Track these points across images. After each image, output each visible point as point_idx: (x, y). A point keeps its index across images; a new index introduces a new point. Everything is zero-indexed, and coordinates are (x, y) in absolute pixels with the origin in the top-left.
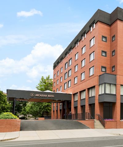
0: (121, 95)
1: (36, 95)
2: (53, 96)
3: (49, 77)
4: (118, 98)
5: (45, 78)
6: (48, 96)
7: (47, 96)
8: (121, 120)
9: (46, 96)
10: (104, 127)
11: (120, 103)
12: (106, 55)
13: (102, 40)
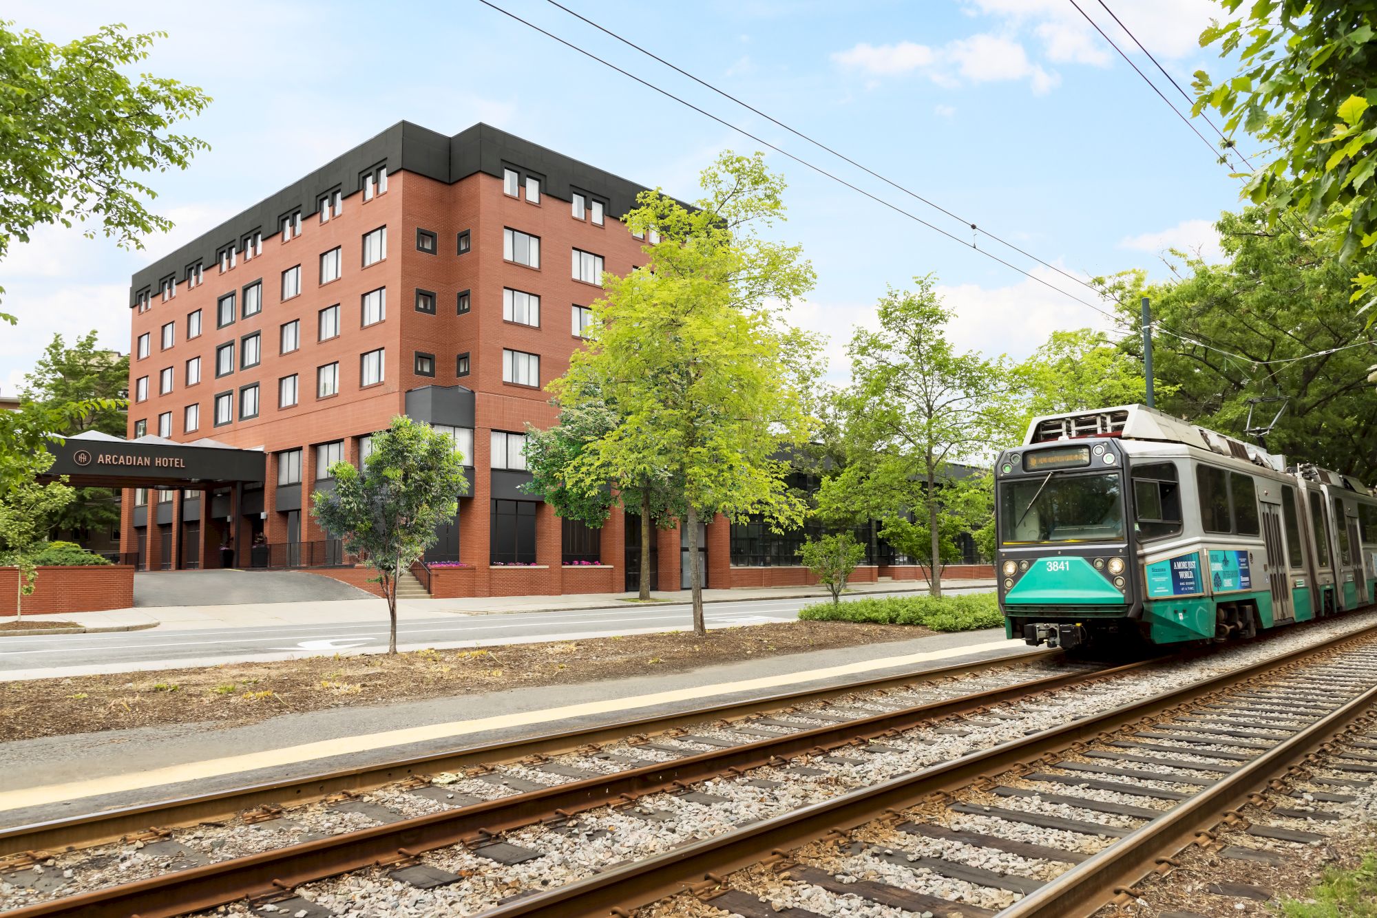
0: (493, 470)
1: (101, 459)
2: (177, 462)
3: (91, 340)
4: (483, 478)
5: (70, 344)
6: (158, 462)
7: (153, 462)
8: (492, 564)
9: (147, 461)
10: (429, 592)
11: (488, 500)
12: (433, 305)
13: (419, 248)
